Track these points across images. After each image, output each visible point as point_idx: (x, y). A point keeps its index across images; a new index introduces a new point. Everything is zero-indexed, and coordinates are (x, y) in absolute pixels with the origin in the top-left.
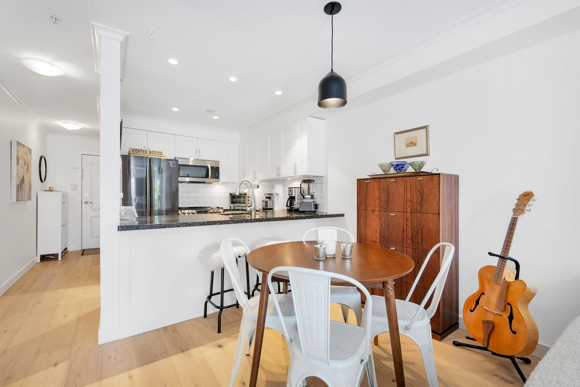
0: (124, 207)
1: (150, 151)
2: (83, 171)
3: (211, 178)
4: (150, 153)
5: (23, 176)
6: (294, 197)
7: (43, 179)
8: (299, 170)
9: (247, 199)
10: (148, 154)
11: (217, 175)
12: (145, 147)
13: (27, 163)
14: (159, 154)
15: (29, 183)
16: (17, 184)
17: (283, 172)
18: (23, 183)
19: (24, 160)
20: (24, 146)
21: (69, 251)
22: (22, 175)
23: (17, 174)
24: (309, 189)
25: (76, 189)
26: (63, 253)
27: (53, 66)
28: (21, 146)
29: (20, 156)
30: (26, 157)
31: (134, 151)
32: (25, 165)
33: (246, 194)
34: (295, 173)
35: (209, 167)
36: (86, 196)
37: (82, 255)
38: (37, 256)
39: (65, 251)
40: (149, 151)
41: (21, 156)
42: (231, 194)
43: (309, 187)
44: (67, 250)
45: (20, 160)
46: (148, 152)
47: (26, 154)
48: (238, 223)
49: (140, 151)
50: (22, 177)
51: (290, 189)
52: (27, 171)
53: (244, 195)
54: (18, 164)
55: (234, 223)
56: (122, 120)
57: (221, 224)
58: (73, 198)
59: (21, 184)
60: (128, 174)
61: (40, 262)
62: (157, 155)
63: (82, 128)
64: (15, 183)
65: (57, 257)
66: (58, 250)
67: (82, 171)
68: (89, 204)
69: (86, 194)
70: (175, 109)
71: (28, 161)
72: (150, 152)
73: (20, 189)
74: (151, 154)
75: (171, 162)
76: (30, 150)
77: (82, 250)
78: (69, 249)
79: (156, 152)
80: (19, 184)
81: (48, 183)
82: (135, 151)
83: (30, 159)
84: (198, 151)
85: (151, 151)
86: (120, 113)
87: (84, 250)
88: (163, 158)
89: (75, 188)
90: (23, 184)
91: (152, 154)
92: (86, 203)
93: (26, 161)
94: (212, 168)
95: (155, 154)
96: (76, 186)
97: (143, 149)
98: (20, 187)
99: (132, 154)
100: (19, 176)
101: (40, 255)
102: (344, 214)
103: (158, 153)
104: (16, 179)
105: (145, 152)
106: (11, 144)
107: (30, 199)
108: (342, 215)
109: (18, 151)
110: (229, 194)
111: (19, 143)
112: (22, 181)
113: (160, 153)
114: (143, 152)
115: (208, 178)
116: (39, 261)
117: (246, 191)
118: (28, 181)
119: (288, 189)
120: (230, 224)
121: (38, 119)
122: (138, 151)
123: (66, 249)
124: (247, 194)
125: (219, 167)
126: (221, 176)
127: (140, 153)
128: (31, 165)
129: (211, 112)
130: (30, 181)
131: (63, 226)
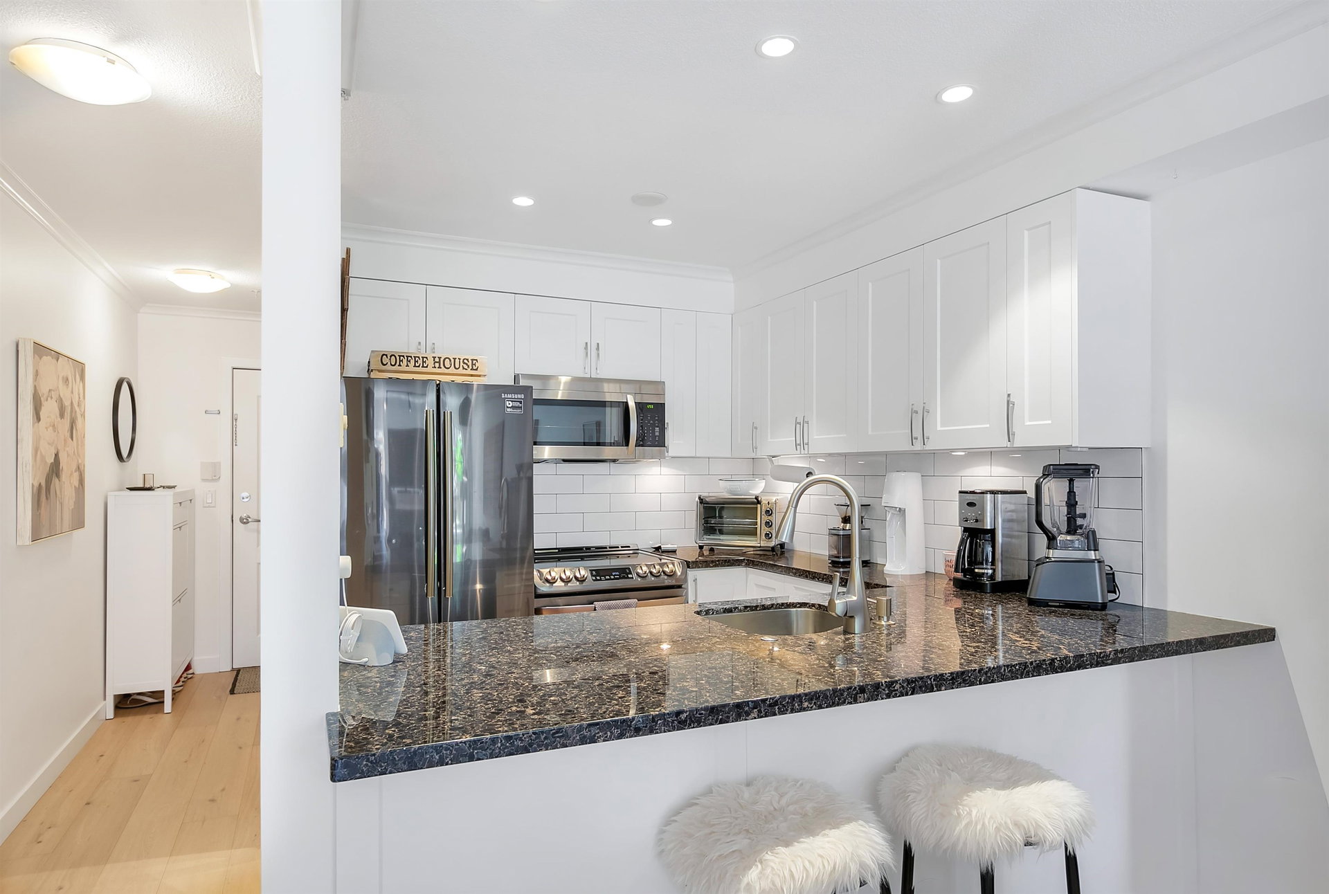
0: (354, 614)
1: (437, 360)
2: (236, 420)
3: (636, 446)
4: (437, 365)
5: (57, 455)
6: (992, 532)
7: (125, 453)
8: (1028, 423)
9: (766, 518)
10: (430, 369)
11: (657, 434)
12: (420, 343)
13: (68, 410)
14: (466, 367)
15: (76, 475)
16: (36, 485)
17: (939, 428)
18: (58, 476)
19: (60, 401)
20: (58, 355)
21: (197, 672)
22: (53, 452)
23: (36, 450)
24: (1071, 503)
25: (215, 478)
26: (181, 683)
27: (112, 62)
28: (49, 357)
29: (43, 390)
30: (64, 392)
31: (385, 360)
32: (62, 415)
33: (759, 502)
34: (1010, 435)
35: (632, 405)
36: (246, 500)
37: (232, 692)
38: (105, 699)
39: (185, 675)
40: (434, 358)
41: (50, 390)
42: (701, 500)
43: (1071, 493)
44: (190, 671)
45: (44, 403)
46: (430, 362)
47: (67, 379)
48: (838, 705)
49: (405, 361)
50: (51, 460)
51: (971, 500)
52: (68, 435)
53: (752, 503)
54: (38, 418)
55: (820, 707)
56: (348, 251)
57: (766, 716)
58: (209, 507)
59: (49, 481)
60: (365, 436)
61: (116, 715)
62: (461, 371)
63: (228, 285)
64: (29, 480)
65: (161, 700)
66: (163, 681)
67: (234, 419)
68: (252, 525)
69: (245, 494)
70: (523, 201)
71: (72, 403)
72: (439, 362)
73: (47, 498)
74: (440, 367)
75: (510, 396)
76: (80, 368)
77: (233, 669)
78: (198, 669)
79: (457, 361)
80: (43, 484)
81: (141, 465)
82: (388, 360)
83: (81, 396)
84: (591, 350)
85: (440, 358)
86: (342, 227)
87: (238, 671)
88: (476, 381)
89: (212, 475)
90: (55, 480)
91: (443, 370)
92: (245, 521)
93: (67, 403)
94: (640, 406)
95: (452, 370)
96: (215, 467)
97: (412, 351)
98: (43, 494)
99: (380, 371)
100: (43, 457)
101: (115, 696)
102: (1273, 630)
103: (462, 364)
104: (30, 468)
105: (420, 362)
106: (18, 351)
107: (79, 523)
108: (1267, 635)
109: (37, 374)
110: (697, 499)
111: (40, 350)
112: (55, 469)
113: (470, 364)
114: (415, 361)
115: (627, 444)
116: (110, 713)
117: (757, 488)
118: (74, 467)
119: (958, 494)
120: (804, 709)
121: (106, 265)
122: (399, 358)
123: (188, 667)
124: (764, 500)
125: (664, 404)
126: (671, 436)
127: (404, 368)
128: (83, 415)
129: (651, 202)
130: (82, 468)
131: (177, 600)
